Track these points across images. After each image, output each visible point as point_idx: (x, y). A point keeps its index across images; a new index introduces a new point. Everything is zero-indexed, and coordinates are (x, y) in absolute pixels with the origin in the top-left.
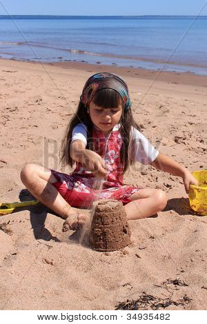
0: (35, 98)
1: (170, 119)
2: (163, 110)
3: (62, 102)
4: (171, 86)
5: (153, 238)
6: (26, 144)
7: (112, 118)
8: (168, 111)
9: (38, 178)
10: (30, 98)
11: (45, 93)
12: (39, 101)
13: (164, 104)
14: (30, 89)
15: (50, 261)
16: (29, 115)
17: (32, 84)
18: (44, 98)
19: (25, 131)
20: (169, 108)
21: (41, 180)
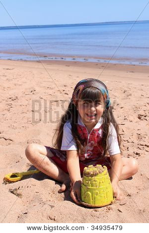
0: (30, 89)
1: (133, 101)
2: (127, 94)
3: (51, 92)
4: (129, 74)
5: (130, 196)
6: (26, 125)
7: (96, 110)
8: (130, 95)
9: (39, 154)
10: (26, 89)
11: (37, 85)
12: (33, 91)
13: (126, 89)
14: (26, 83)
15: (53, 217)
16: (27, 102)
17: (26, 78)
18: (37, 89)
19: (25, 115)
20: (130, 92)
21: (41, 155)
